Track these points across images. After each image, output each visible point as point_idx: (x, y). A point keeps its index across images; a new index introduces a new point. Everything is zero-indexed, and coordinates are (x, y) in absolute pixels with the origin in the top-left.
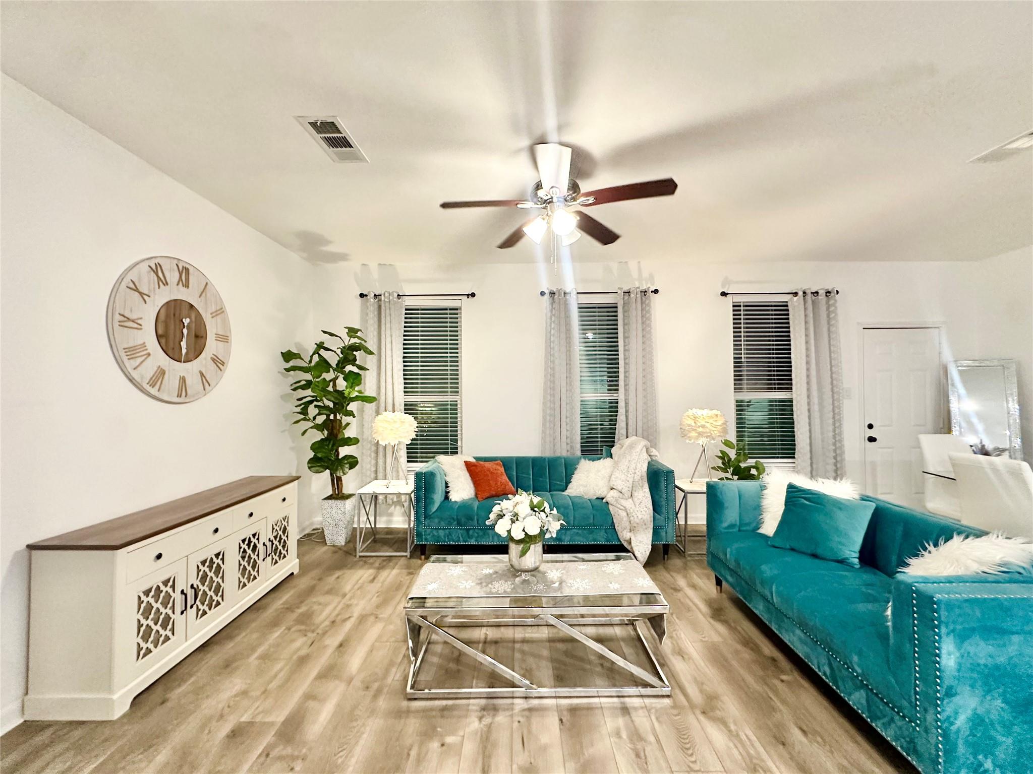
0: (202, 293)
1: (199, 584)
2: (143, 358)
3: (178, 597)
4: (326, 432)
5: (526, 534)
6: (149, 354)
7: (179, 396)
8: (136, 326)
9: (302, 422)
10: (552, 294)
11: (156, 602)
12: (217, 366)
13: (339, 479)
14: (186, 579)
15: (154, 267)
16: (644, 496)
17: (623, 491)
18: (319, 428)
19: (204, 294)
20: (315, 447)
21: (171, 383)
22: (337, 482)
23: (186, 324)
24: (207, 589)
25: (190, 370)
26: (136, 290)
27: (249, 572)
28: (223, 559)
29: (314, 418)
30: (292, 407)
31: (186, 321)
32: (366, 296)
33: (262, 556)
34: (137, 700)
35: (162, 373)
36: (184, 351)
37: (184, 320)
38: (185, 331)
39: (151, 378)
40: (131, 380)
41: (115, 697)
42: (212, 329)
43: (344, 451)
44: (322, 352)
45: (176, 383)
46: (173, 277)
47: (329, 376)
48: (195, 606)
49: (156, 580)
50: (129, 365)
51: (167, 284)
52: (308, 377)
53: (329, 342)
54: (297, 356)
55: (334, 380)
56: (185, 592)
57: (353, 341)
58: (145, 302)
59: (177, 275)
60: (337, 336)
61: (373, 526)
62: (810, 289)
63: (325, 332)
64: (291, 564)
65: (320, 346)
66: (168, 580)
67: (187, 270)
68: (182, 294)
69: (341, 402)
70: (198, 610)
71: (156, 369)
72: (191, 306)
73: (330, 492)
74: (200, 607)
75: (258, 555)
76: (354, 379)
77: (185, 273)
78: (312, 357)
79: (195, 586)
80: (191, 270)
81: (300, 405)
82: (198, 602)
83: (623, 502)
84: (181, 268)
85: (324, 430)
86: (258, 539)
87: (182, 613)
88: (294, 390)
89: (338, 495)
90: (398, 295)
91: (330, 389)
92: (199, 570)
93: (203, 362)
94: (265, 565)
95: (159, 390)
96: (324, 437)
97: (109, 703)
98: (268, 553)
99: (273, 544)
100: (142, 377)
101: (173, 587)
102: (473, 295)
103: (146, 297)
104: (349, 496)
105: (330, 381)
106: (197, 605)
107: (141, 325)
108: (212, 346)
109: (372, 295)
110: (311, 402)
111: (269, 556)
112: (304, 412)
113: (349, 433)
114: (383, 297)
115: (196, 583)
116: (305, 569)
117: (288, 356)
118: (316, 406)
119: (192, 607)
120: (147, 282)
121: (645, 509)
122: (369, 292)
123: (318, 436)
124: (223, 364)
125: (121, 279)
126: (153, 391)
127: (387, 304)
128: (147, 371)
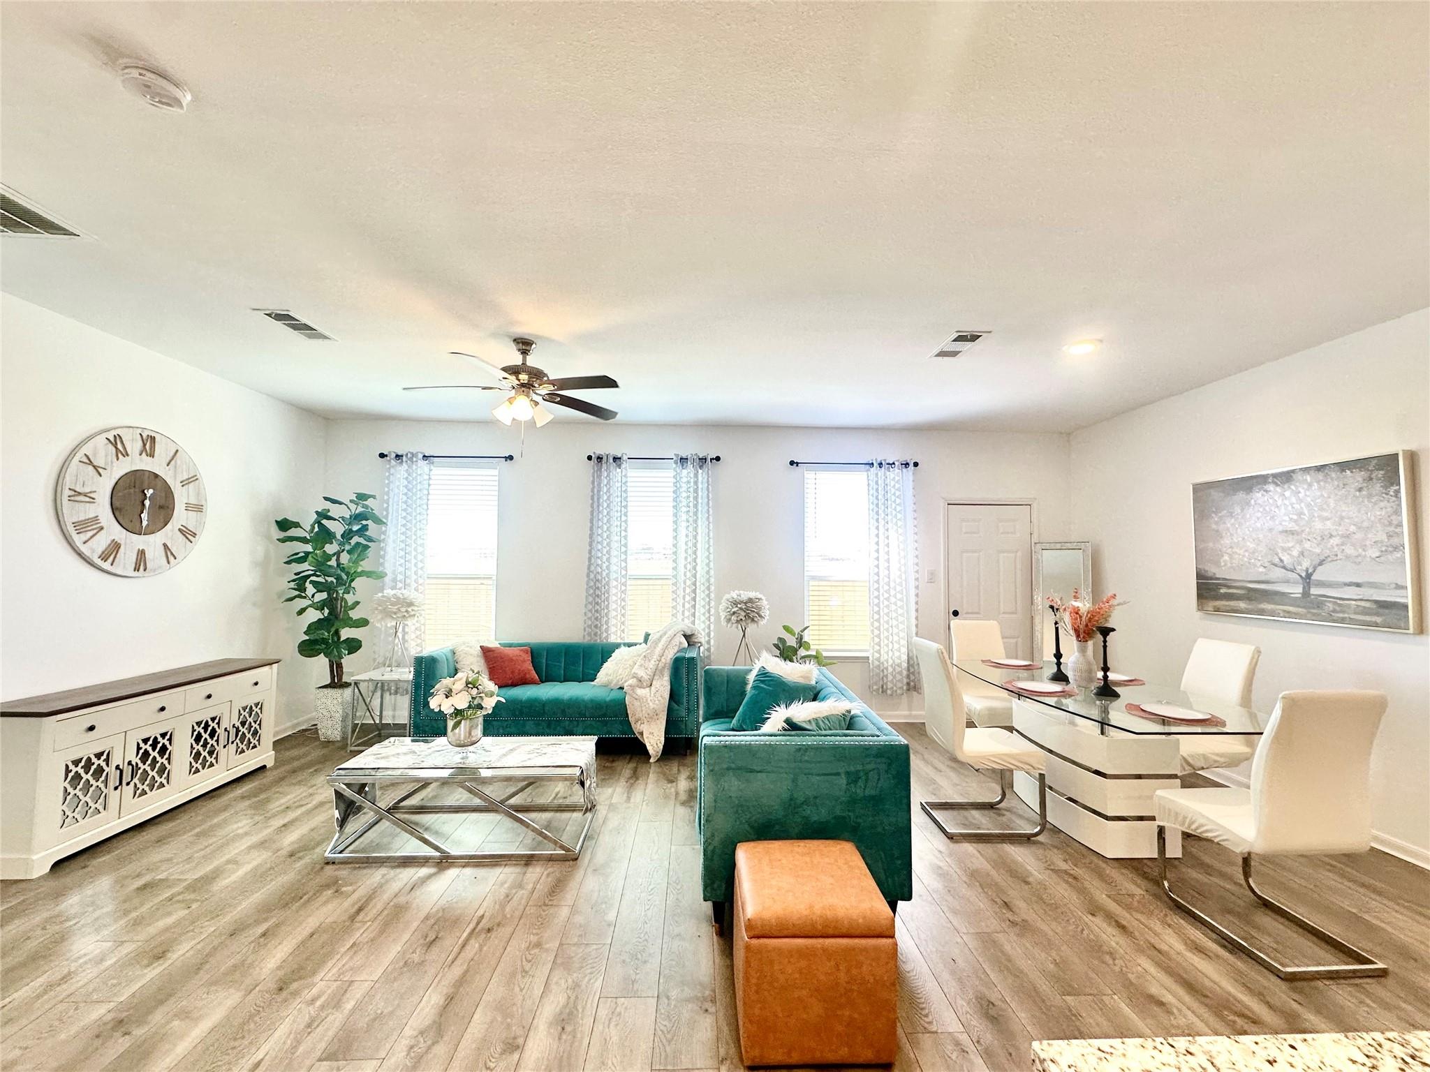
0: (170, 461)
1: (139, 762)
2: (95, 531)
3: (111, 770)
4: (326, 611)
6: (102, 528)
7: (137, 569)
8: (88, 499)
9: (297, 599)
11: (87, 773)
12: (187, 538)
13: (340, 666)
14: (123, 754)
15: (112, 440)
16: (662, 687)
17: (642, 679)
18: (320, 607)
19: (173, 462)
20: (311, 629)
21: (127, 557)
22: (336, 669)
23: (148, 496)
24: (148, 769)
25: (152, 544)
26: (91, 463)
27: (202, 758)
28: (170, 740)
29: (313, 596)
30: (284, 583)
31: (149, 492)
32: (386, 456)
33: (222, 742)
34: (58, 865)
35: (115, 547)
36: (145, 523)
37: (146, 491)
38: (147, 503)
39: (103, 552)
40: (80, 555)
41: (35, 857)
42: (181, 497)
44: (324, 522)
45: (133, 557)
46: (134, 446)
47: (331, 549)
48: (132, 784)
49: (88, 751)
50: (78, 540)
51: (128, 455)
52: (309, 548)
53: (335, 511)
54: (297, 525)
55: (338, 554)
56: (121, 767)
57: (360, 509)
58: (101, 476)
59: (140, 443)
60: (341, 503)
61: (377, 722)
62: (885, 460)
63: (326, 499)
64: (264, 755)
65: (323, 515)
66: (102, 753)
67: (153, 439)
68: (145, 464)
69: (346, 578)
70: (136, 788)
71: (109, 542)
72: (156, 476)
74: (139, 785)
75: (217, 741)
76: (360, 551)
77: (149, 444)
78: (313, 527)
79: (134, 763)
80: (158, 438)
81: (293, 581)
82: (136, 781)
84: (145, 437)
85: (323, 609)
86: (218, 723)
87: (116, 788)
88: (288, 563)
89: (337, 681)
90: (424, 456)
91: (333, 562)
92: (139, 748)
93: (169, 533)
94: (227, 754)
95: (112, 565)
97: (28, 863)
98: (230, 742)
99: (238, 731)
100: (93, 551)
101: (107, 761)
102: (511, 458)
103: (100, 470)
104: (347, 685)
105: (334, 555)
106: (135, 785)
107: (93, 499)
108: (180, 516)
109: (393, 455)
110: (309, 576)
111: (233, 743)
112: (301, 588)
113: (355, 614)
115: (135, 760)
117: (284, 525)
118: (311, 582)
119: (128, 784)
120: (103, 454)
121: (660, 698)
122: (390, 452)
123: (313, 615)
124: (194, 535)
125: (73, 452)
126: (106, 566)
128: (100, 543)
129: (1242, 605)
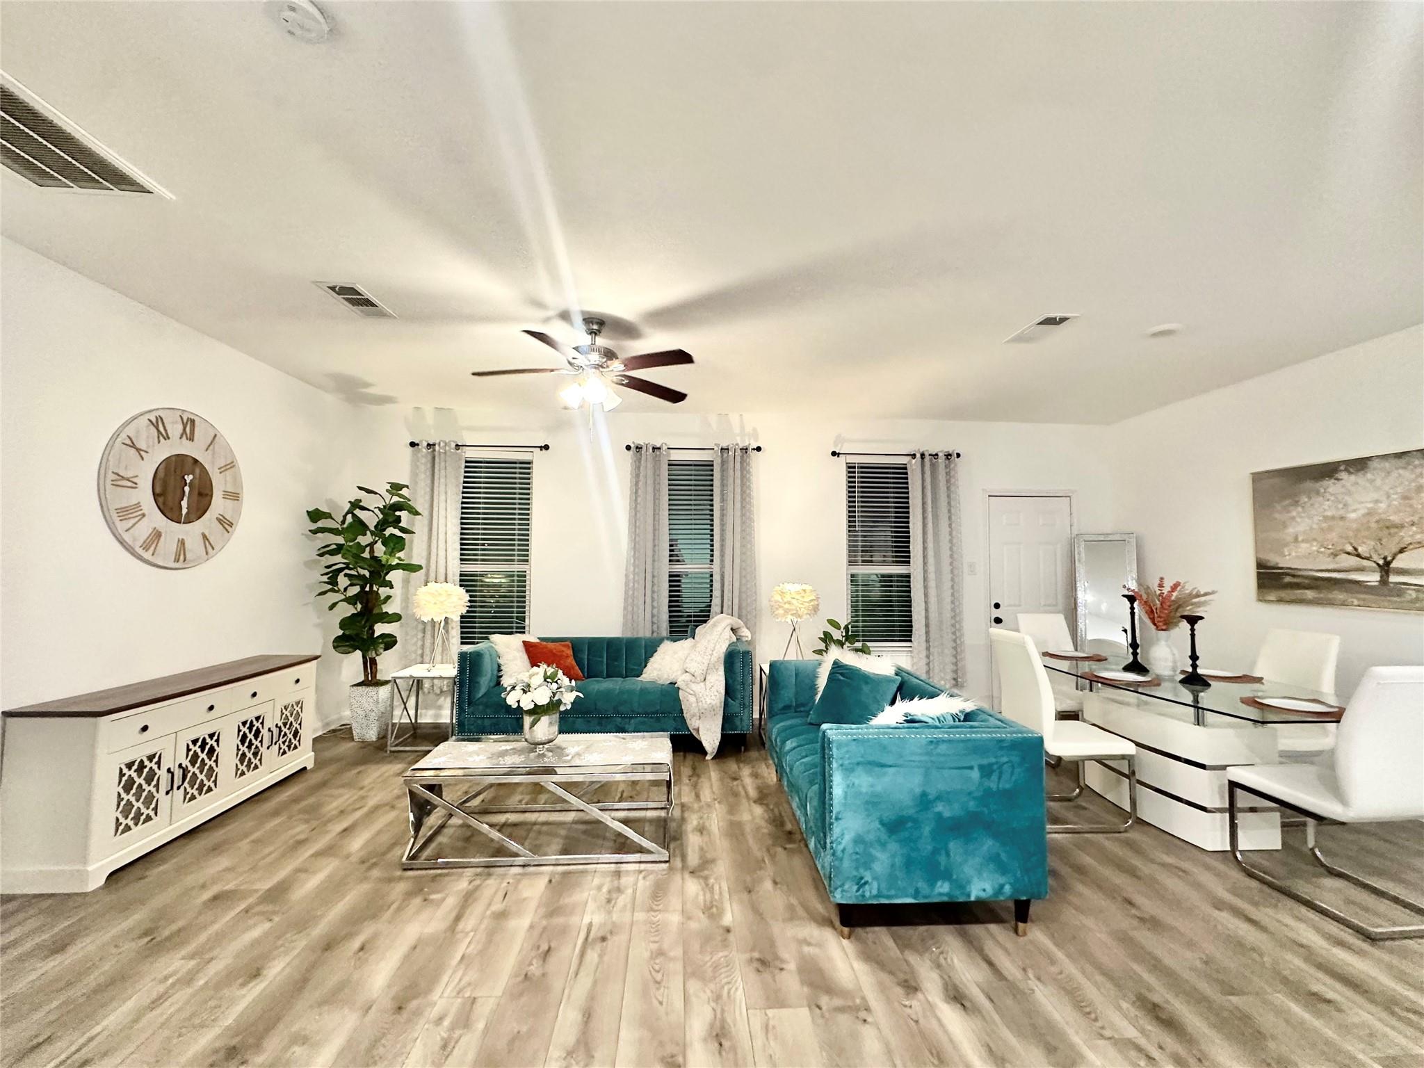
0: (209, 446)
1: (189, 765)
2: (137, 519)
3: (162, 774)
4: (359, 606)
5: (535, 705)
6: (144, 515)
7: (177, 560)
8: (130, 484)
9: (329, 593)
10: (639, 448)
11: (140, 777)
12: (224, 527)
13: (373, 662)
14: (174, 756)
15: (154, 421)
16: (718, 681)
17: (695, 674)
18: (351, 601)
19: (211, 447)
20: (344, 624)
21: (168, 546)
22: (370, 665)
23: (188, 482)
24: (197, 772)
25: (191, 532)
26: (133, 446)
27: (248, 761)
28: (217, 741)
29: (345, 589)
30: (317, 577)
31: (189, 478)
32: (418, 445)
33: (266, 743)
34: (114, 876)
35: (157, 535)
36: (184, 511)
37: (186, 477)
38: (187, 489)
39: (144, 542)
40: (122, 542)
41: (90, 869)
42: (219, 485)
43: (380, 629)
44: (357, 512)
45: (173, 547)
46: (175, 429)
47: (364, 540)
48: (182, 788)
49: (139, 754)
50: (121, 526)
51: (169, 438)
52: (340, 540)
53: (368, 500)
54: (328, 516)
55: (371, 545)
56: (172, 770)
57: (396, 499)
58: (143, 459)
59: (180, 427)
60: (376, 493)
61: (413, 721)
62: (927, 450)
63: (360, 488)
64: (304, 757)
65: (356, 505)
66: (154, 756)
67: (193, 422)
68: (185, 448)
69: (379, 571)
70: (186, 793)
71: (151, 531)
72: (196, 461)
73: (362, 678)
74: (189, 789)
75: (261, 742)
76: (396, 544)
77: (189, 426)
78: (345, 517)
79: (184, 766)
80: (197, 421)
81: (327, 574)
82: (186, 784)
83: (694, 687)
84: (185, 421)
85: (356, 604)
86: (262, 723)
87: (167, 793)
88: (321, 555)
89: (371, 680)
90: (457, 445)
91: (366, 555)
92: (189, 750)
93: (207, 523)
94: (270, 755)
95: (153, 555)
96: (356, 612)
97: (83, 876)
98: (274, 741)
99: (280, 731)
100: (135, 540)
101: (159, 763)
102: (546, 447)
103: (142, 453)
104: (386, 682)
105: (367, 546)
106: (185, 789)
107: (136, 484)
108: (218, 504)
109: (425, 444)
110: (341, 570)
111: (275, 744)
112: (333, 581)
113: (389, 608)
114: (437, 448)
115: (186, 763)
116: (319, 764)
117: (315, 515)
118: (346, 575)
119: (179, 788)
120: (145, 436)
121: (716, 693)
122: (421, 441)
123: (348, 610)
124: (231, 525)
125: (117, 435)
126: (147, 555)
127: (442, 455)
128: (143, 531)
129: (1310, 594)
